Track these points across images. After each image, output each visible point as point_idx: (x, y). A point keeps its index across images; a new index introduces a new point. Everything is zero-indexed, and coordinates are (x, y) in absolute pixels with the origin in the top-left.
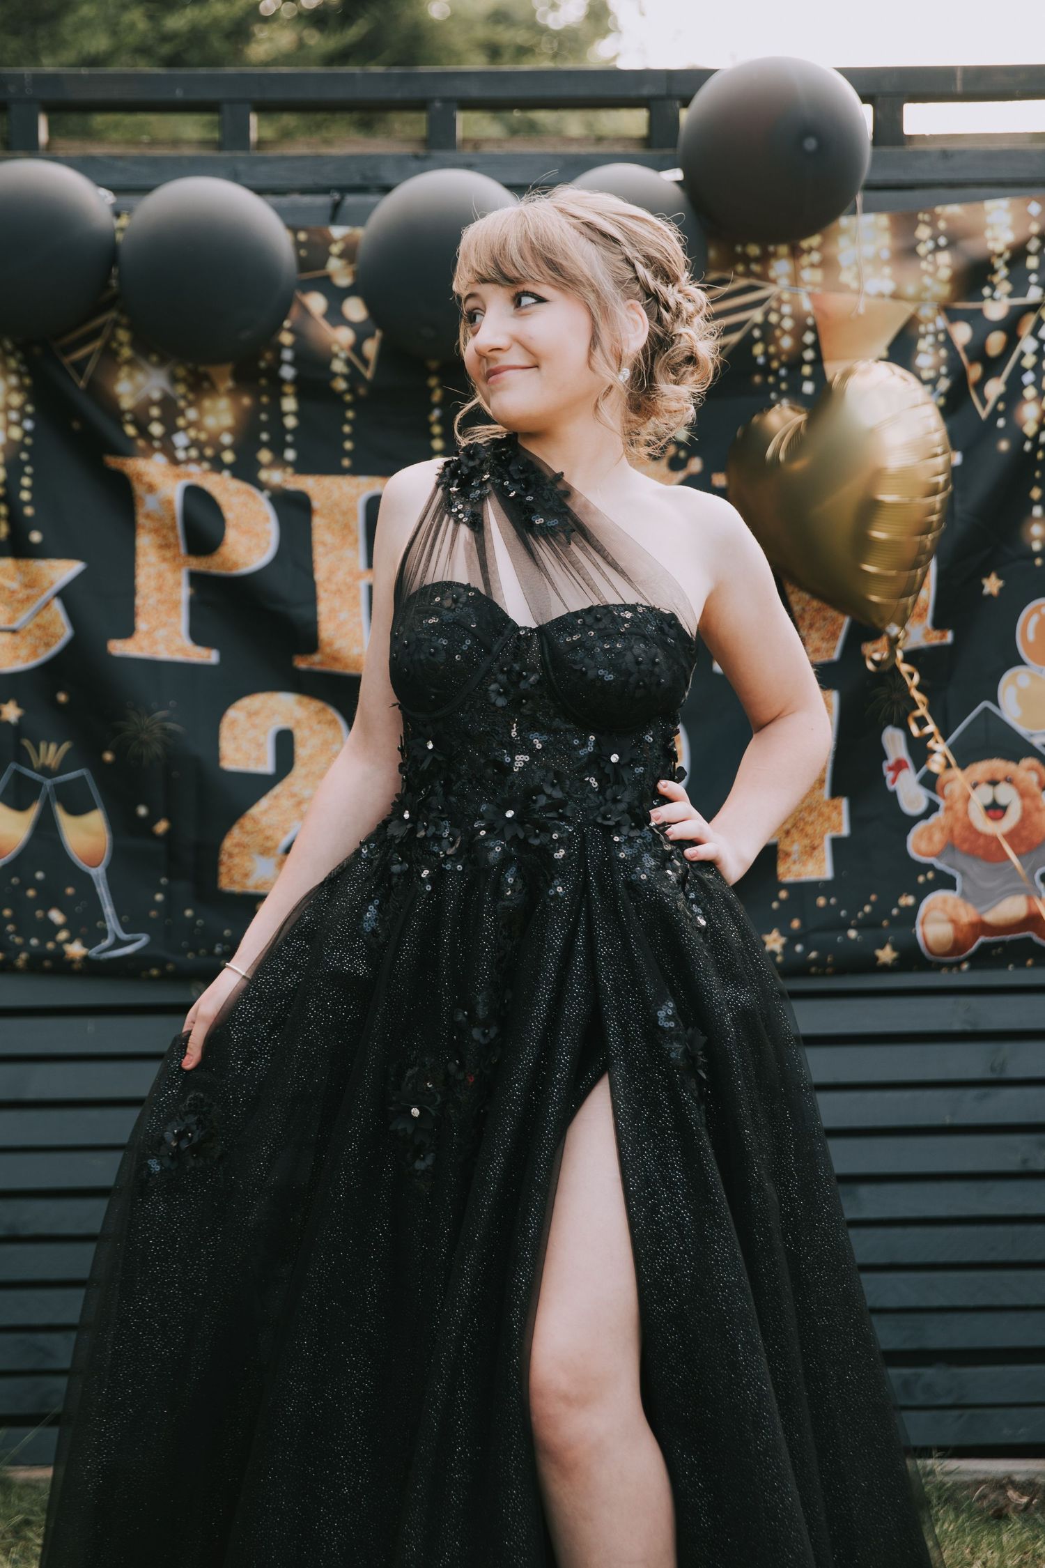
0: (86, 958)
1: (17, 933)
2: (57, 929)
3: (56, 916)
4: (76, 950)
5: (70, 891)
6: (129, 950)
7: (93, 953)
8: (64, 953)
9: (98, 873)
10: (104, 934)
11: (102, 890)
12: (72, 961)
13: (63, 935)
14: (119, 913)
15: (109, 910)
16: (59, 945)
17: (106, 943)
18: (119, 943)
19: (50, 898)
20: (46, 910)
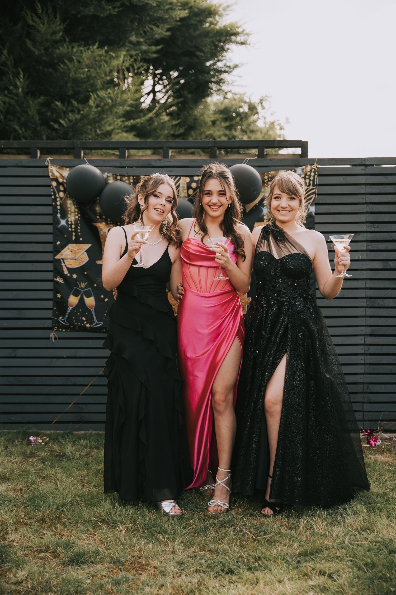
0: (90, 327)
1: (75, 322)
2: (84, 321)
3: (84, 319)
4: (88, 325)
5: (87, 313)
6: (99, 325)
7: (91, 326)
8: (86, 326)
9: (92, 310)
10: (94, 322)
11: (93, 313)
12: (87, 328)
13: (85, 323)
14: (97, 318)
15: (95, 317)
16: (85, 325)
17: (94, 324)
18: (97, 324)
19: (83, 315)
20: (82, 318)
